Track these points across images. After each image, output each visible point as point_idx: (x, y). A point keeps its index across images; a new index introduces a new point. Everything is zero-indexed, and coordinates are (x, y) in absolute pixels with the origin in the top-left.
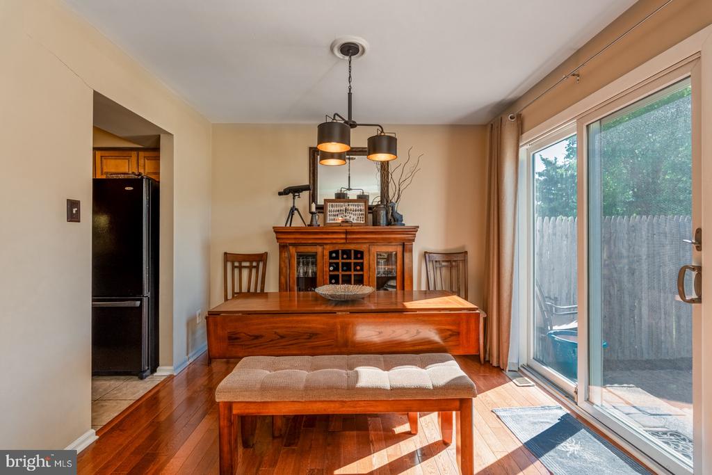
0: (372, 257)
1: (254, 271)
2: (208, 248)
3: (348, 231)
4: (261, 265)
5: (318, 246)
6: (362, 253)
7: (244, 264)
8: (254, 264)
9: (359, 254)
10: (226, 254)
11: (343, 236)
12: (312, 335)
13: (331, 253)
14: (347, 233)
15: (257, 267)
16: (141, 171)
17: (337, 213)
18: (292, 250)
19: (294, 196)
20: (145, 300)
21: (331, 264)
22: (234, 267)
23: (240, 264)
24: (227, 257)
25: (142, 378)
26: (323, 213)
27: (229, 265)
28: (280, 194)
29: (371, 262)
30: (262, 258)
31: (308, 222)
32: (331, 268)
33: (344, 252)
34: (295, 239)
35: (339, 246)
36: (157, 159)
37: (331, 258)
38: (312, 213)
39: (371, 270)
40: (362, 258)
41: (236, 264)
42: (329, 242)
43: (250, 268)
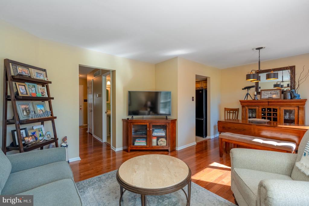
0: (281, 111)
1: (234, 114)
2: (220, 106)
3: (270, 101)
4: (237, 112)
5: (257, 107)
6: (276, 109)
7: (231, 112)
8: (234, 112)
9: (275, 110)
10: (225, 108)
11: (267, 103)
12: (244, 130)
13: (262, 109)
14: (268, 102)
15: (235, 113)
16: (203, 86)
17: (267, 95)
18: (247, 108)
19: (248, 90)
20: (204, 119)
21: (262, 113)
22: (228, 112)
23: (230, 111)
24: (226, 109)
25: (203, 137)
26: (260, 94)
27: (226, 112)
28: (243, 89)
29: (281, 113)
30: (237, 110)
31: (253, 98)
32: (262, 115)
33: (268, 109)
34: (247, 104)
35: (266, 107)
36: (206, 83)
37: (262, 111)
38: (255, 95)
39: (281, 116)
40: (277, 111)
41: (229, 111)
42: (261, 105)
43: (233, 113)
